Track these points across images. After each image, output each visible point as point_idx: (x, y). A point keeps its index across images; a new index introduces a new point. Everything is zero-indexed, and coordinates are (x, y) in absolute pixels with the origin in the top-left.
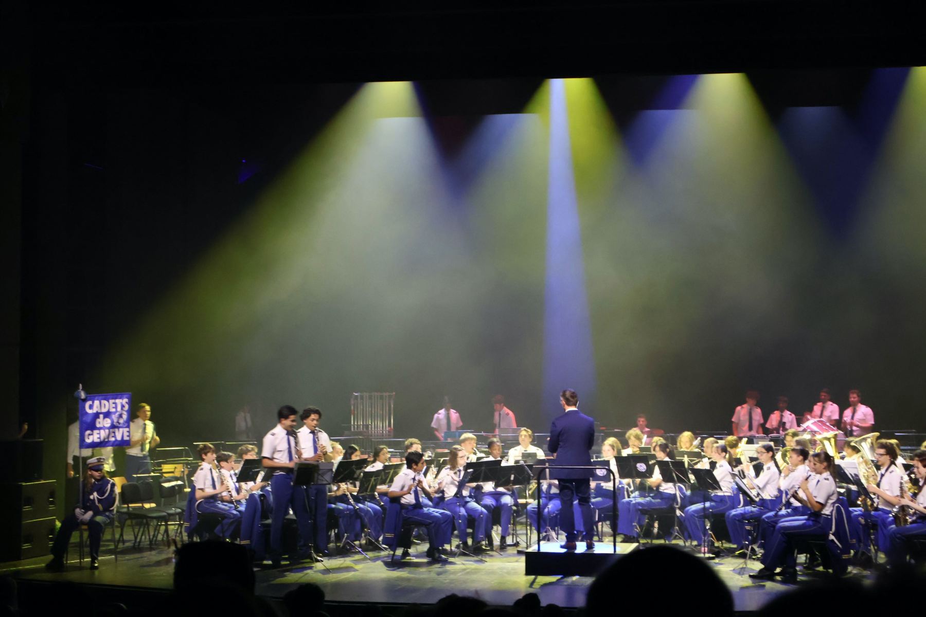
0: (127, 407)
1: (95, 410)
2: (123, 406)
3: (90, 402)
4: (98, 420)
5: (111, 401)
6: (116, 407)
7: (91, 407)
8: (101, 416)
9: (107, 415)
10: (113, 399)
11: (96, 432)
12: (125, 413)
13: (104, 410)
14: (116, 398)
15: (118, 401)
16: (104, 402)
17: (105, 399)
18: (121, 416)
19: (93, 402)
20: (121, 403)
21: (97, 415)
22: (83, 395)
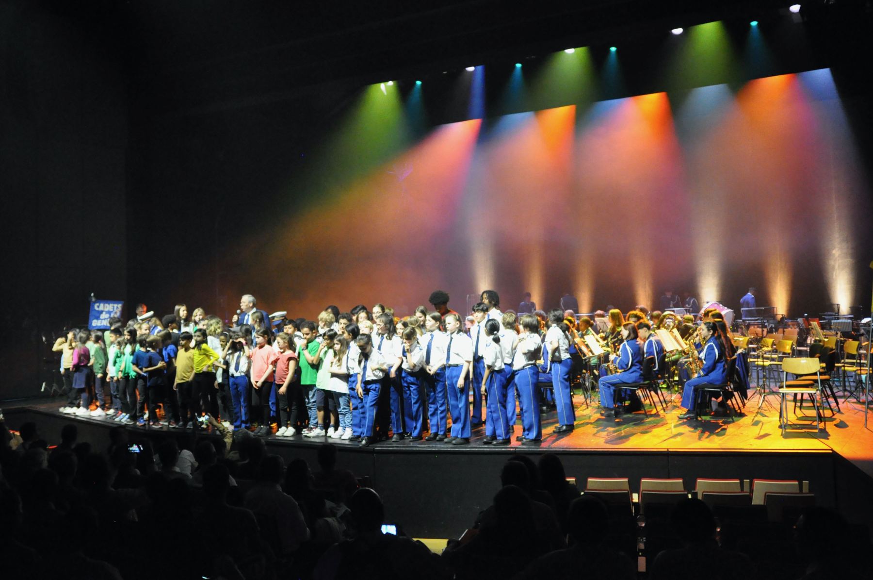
0: (120, 309)
4: (102, 315)
6: (114, 309)
7: (98, 307)
8: (104, 313)
9: (108, 312)
10: (112, 303)
11: (100, 321)
12: (119, 312)
13: (106, 310)
16: (107, 305)
17: (107, 303)
19: (100, 305)
20: (117, 307)
22: (93, 300)
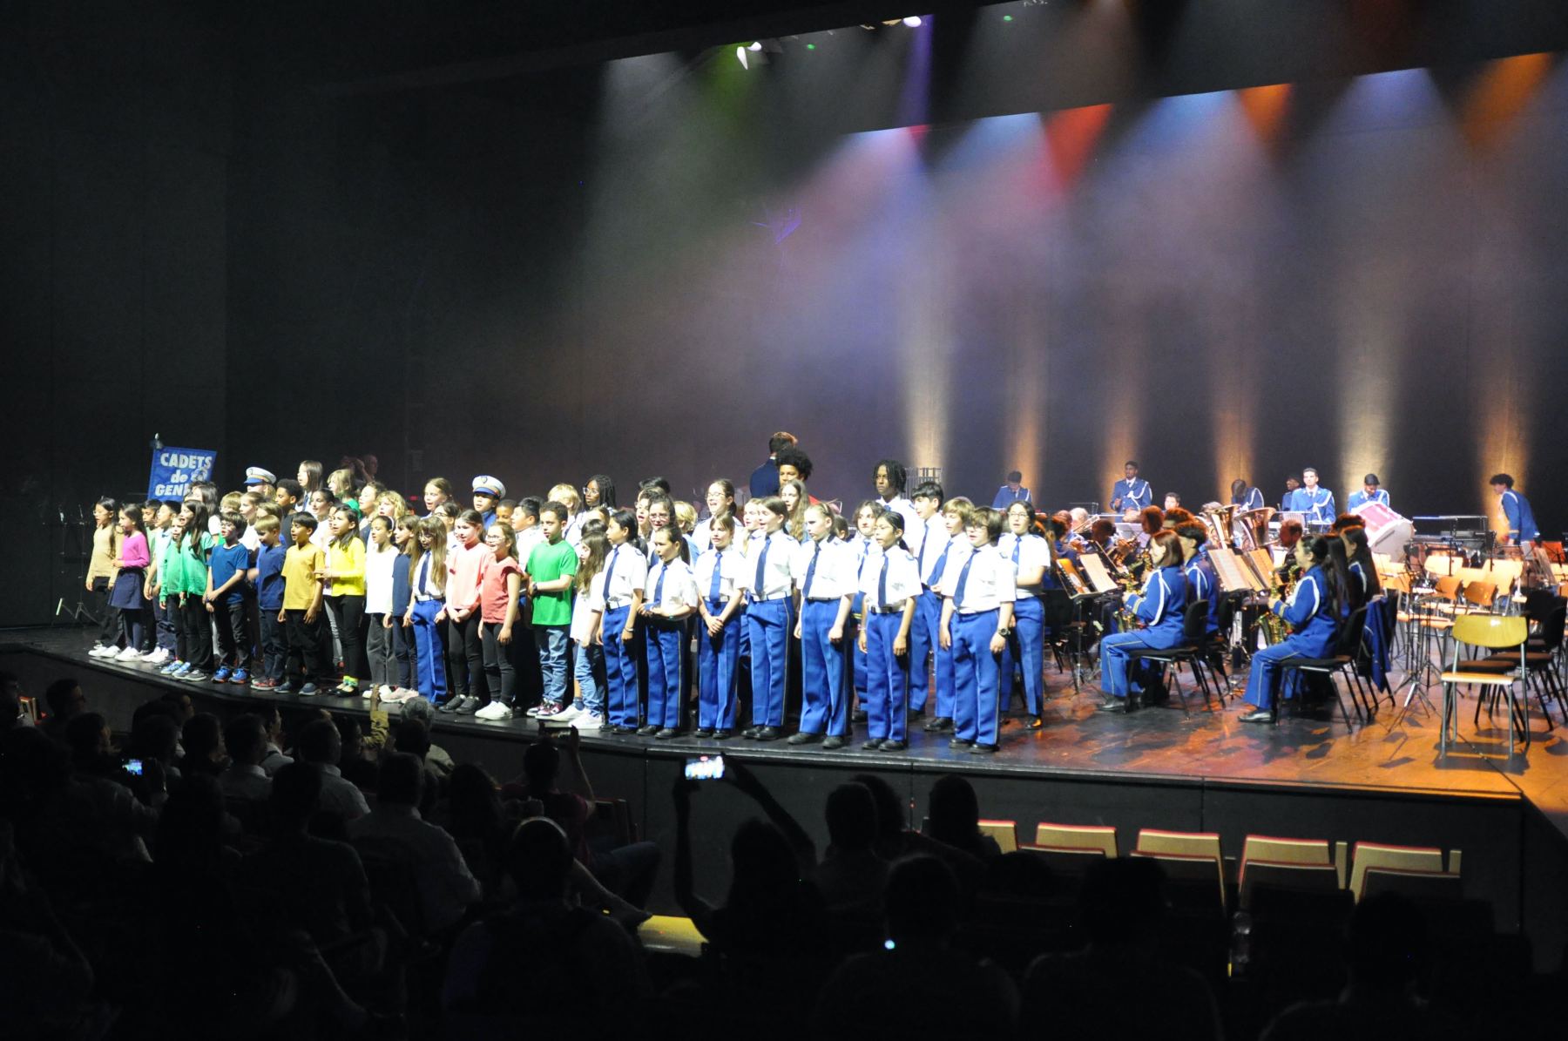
0: (209, 466)
2: (204, 463)
3: (167, 455)
4: (174, 476)
5: (191, 457)
6: (197, 465)
7: (167, 460)
8: (178, 472)
9: (186, 471)
10: (193, 455)
11: (169, 487)
12: (206, 471)
13: (182, 466)
14: (198, 455)
15: (201, 459)
16: (183, 457)
17: (184, 454)
18: (201, 473)
19: (170, 456)
21: (173, 470)
22: (159, 445)
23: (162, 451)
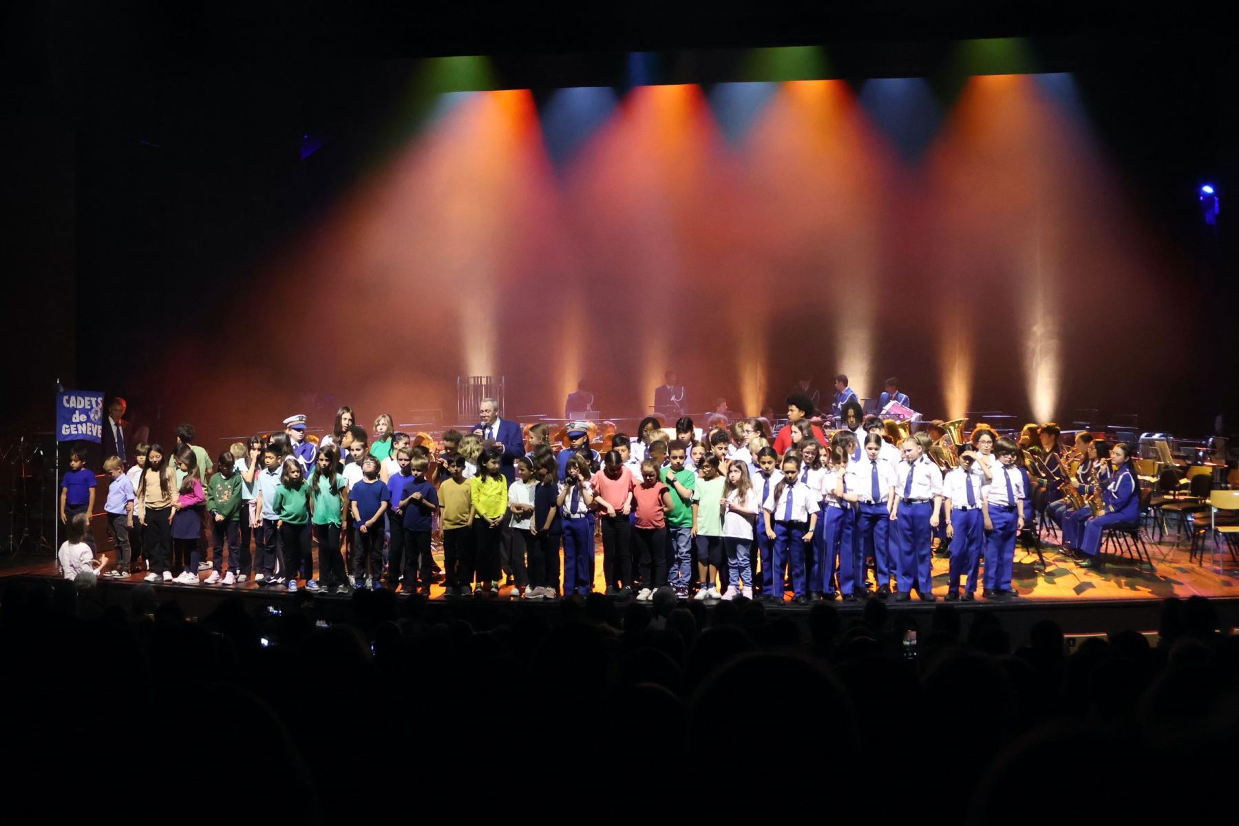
0: (100, 406)
1: (72, 405)
2: (97, 404)
3: (67, 398)
4: (74, 416)
5: (87, 399)
6: (91, 405)
7: (68, 402)
8: (77, 412)
9: (84, 411)
10: (88, 396)
11: (72, 426)
12: (100, 410)
13: (81, 406)
14: (91, 397)
15: (94, 400)
16: (80, 398)
17: (80, 396)
18: (96, 412)
19: (69, 398)
20: (96, 401)
21: (73, 411)
22: (62, 390)
23: (64, 394)
